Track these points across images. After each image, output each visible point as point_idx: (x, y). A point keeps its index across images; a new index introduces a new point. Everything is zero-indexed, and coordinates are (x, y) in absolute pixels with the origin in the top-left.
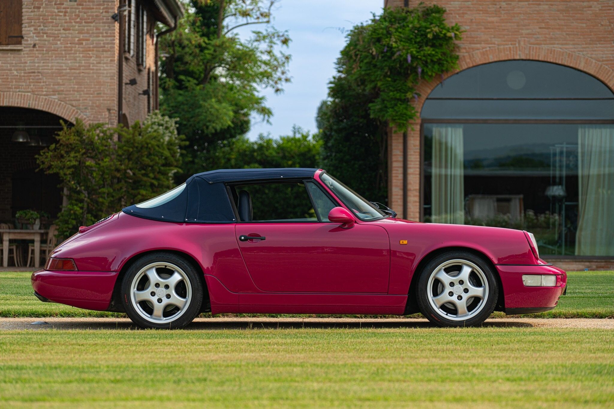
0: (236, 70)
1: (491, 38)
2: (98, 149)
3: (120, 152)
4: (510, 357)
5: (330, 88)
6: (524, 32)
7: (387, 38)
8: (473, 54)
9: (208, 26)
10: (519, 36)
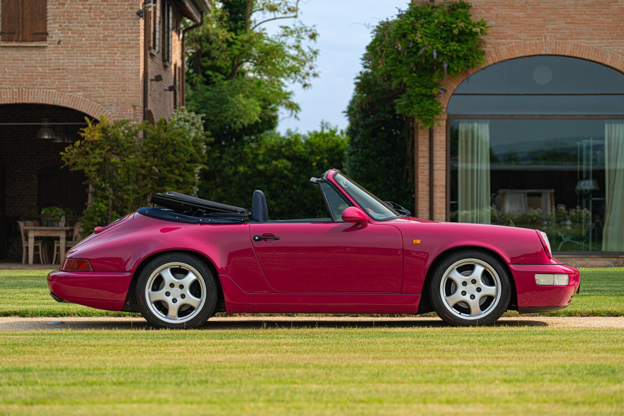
0: (264, 66)
1: (517, 33)
2: (123, 145)
3: (145, 149)
4: (513, 357)
5: (356, 83)
6: (550, 27)
7: (413, 33)
8: (498, 49)
9: (236, 21)
10: (545, 31)
